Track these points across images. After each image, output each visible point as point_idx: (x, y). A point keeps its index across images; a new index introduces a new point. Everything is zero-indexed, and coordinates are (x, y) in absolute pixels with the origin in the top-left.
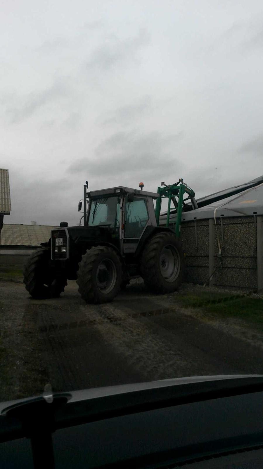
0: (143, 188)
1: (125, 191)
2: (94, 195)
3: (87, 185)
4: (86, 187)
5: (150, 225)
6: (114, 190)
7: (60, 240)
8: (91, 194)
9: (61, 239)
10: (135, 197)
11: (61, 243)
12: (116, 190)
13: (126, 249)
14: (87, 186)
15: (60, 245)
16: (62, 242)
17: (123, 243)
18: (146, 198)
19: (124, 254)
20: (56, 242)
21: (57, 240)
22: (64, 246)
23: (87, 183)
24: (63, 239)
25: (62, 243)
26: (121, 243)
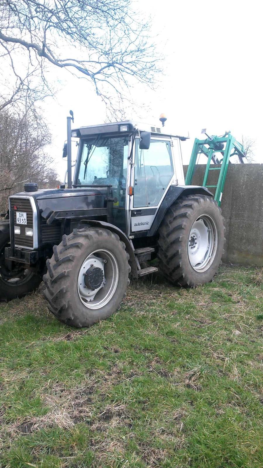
0: (165, 122)
1: (136, 129)
2: (86, 133)
3: (71, 117)
4: (70, 119)
5: (174, 183)
6: (117, 126)
7: (22, 215)
8: (81, 131)
9: (25, 214)
10: (152, 138)
11: (24, 220)
12: (121, 127)
13: (136, 225)
14: (73, 119)
15: (24, 223)
16: (26, 219)
17: (131, 216)
18: (169, 140)
19: (132, 233)
20: (17, 218)
21: (18, 214)
22: (30, 225)
23: (71, 113)
24: (27, 214)
25: (26, 221)
26: (129, 214)
